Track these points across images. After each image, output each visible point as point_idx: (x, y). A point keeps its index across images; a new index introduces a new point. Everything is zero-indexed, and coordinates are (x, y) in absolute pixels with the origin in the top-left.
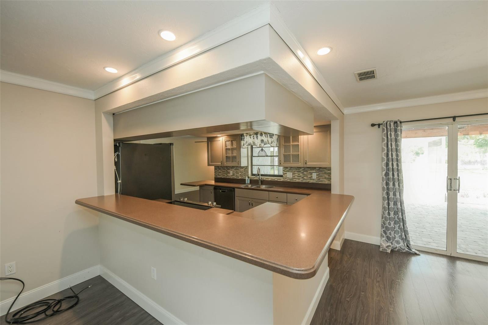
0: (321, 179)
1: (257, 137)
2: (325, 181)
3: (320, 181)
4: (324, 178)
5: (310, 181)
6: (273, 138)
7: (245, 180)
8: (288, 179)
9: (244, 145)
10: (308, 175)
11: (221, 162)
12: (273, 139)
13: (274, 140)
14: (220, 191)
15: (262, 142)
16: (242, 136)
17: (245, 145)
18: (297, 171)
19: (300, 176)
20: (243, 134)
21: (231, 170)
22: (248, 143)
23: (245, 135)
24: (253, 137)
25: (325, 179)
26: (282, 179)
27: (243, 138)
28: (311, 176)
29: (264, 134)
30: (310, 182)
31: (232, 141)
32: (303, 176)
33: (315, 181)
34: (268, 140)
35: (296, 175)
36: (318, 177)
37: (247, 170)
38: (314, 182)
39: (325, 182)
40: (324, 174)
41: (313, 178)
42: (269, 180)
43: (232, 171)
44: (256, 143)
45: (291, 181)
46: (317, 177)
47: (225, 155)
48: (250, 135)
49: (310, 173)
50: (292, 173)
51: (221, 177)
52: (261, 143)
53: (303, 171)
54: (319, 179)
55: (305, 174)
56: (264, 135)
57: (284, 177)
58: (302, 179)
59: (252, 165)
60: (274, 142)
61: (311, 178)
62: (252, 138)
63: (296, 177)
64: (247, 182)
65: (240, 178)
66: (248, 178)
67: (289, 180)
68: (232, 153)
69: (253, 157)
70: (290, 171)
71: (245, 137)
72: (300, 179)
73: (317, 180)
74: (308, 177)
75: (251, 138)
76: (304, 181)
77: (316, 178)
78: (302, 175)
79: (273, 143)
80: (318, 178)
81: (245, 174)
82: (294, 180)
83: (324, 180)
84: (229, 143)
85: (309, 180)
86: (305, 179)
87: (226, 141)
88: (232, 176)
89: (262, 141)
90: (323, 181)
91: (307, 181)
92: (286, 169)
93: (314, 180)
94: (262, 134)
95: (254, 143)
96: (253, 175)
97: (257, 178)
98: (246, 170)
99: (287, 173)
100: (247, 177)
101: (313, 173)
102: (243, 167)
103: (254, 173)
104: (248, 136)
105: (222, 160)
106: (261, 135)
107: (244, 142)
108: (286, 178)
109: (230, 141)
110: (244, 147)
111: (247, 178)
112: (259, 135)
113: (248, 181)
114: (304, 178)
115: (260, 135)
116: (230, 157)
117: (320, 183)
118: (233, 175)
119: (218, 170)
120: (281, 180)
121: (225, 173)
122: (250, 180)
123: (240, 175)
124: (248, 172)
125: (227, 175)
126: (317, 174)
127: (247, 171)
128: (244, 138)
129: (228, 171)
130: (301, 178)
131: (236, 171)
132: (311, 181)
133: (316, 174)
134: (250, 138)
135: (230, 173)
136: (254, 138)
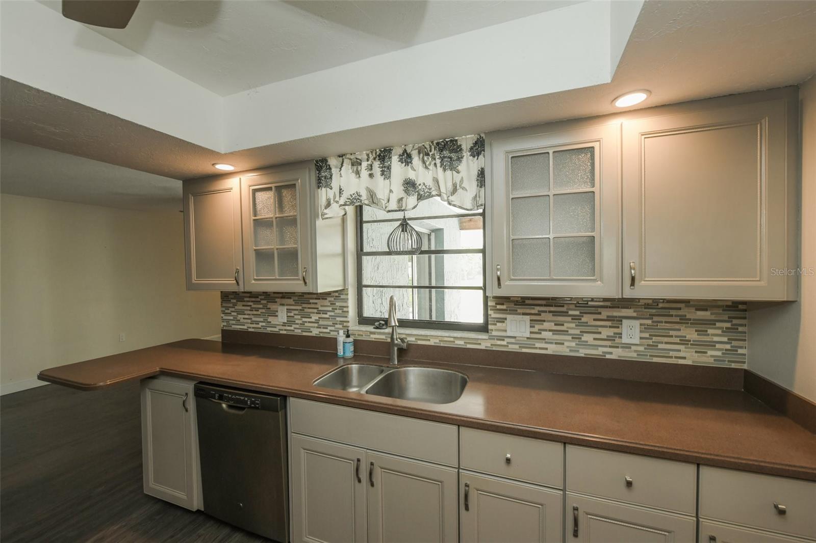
0: (660, 346)
1: (386, 172)
2: (682, 354)
3: (655, 353)
4: (677, 340)
5: (611, 353)
6: (458, 172)
7: (334, 341)
8: (513, 340)
9: (328, 205)
10: (600, 329)
11: (237, 272)
12: (460, 175)
13: (462, 181)
14: (224, 406)
15: (406, 191)
16: (319, 169)
17: (334, 206)
18: (552, 309)
19: (565, 332)
20: (324, 160)
21: (283, 305)
22: (345, 195)
23: (333, 162)
24: (370, 167)
25: (682, 347)
26: (483, 342)
27: (325, 177)
28: (616, 330)
29: (419, 153)
30: (608, 356)
31: (279, 189)
32: (578, 332)
33: (635, 355)
34: (436, 181)
35: (546, 325)
36: (647, 335)
37: (344, 304)
38: (630, 355)
39: (684, 358)
40: (677, 326)
41: (625, 340)
42: (432, 342)
43: (286, 307)
44: (381, 194)
45: (524, 350)
46: (641, 338)
47: (251, 248)
48: (356, 163)
49: (610, 318)
50: (528, 317)
51: (245, 327)
52: (403, 194)
53: (577, 313)
54: (654, 346)
55: (586, 324)
56: (416, 160)
57: (494, 333)
58: (573, 344)
59: (360, 287)
60: (463, 188)
61: (617, 340)
62: (364, 173)
63: (545, 335)
64: (340, 352)
65: (315, 332)
66: (348, 336)
67: (517, 347)
68: (282, 240)
69: (365, 258)
70: (519, 311)
71: (334, 170)
72: (566, 344)
73: (641, 348)
74: (603, 336)
75: (358, 173)
76: (582, 352)
77: (637, 341)
78: (573, 325)
79: (460, 191)
80: (650, 342)
81: (334, 317)
82: (538, 345)
83: (679, 351)
84: (266, 200)
85: (606, 346)
86: (586, 345)
87: (255, 191)
88: (284, 324)
89: (410, 185)
90: (671, 354)
91: (599, 352)
92: (501, 301)
93: (628, 346)
94: (409, 156)
95: (372, 195)
96: (364, 321)
97: (383, 337)
98: (337, 304)
99: (509, 317)
100: (341, 332)
101: (625, 322)
102: (328, 294)
103: (367, 313)
104: (347, 166)
105: (240, 268)
106: (406, 158)
107: (331, 193)
108: (501, 338)
109: (270, 189)
110: (329, 212)
111: (341, 338)
112: (395, 159)
113: (345, 349)
114: (584, 338)
115: (401, 161)
116: (273, 254)
117: (655, 360)
118: (290, 322)
119: (235, 305)
120: (482, 347)
121: (259, 313)
122: (356, 343)
123: (317, 322)
124: (345, 313)
125: (265, 321)
126: (641, 325)
127: (342, 307)
128: (331, 178)
129: (270, 305)
130: (570, 338)
131: (300, 308)
132: (616, 354)
133: (636, 323)
134: (354, 175)
135: (279, 314)
136: (371, 175)
